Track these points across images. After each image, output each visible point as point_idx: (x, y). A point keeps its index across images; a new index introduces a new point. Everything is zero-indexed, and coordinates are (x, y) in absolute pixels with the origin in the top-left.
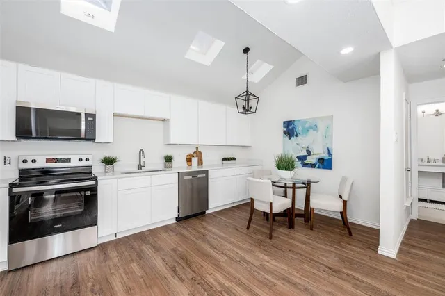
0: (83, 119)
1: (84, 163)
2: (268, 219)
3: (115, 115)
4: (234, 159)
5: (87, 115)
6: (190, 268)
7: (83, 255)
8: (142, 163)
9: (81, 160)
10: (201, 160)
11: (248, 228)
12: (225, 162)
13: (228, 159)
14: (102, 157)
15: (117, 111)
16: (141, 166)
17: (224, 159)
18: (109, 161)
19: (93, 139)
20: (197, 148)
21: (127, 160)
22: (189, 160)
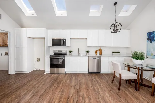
0: (63, 41)
1: (65, 52)
2: (127, 83)
3: (71, 39)
4: (119, 53)
5: (64, 40)
6: (80, 87)
7: (62, 74)
8: (79, 53)
9: (64, 51)
10: (102, 53)
11: (112, 83)
12: (113, 54)
13: (115, 53)
14: (69, 51)
15: (72, 38)
16: (79, 54)
17: (113, 53)
18: (70, 52)
19: (66, 46)
20: (100, 48)
21: (75, 52)
22: (96, 52)
